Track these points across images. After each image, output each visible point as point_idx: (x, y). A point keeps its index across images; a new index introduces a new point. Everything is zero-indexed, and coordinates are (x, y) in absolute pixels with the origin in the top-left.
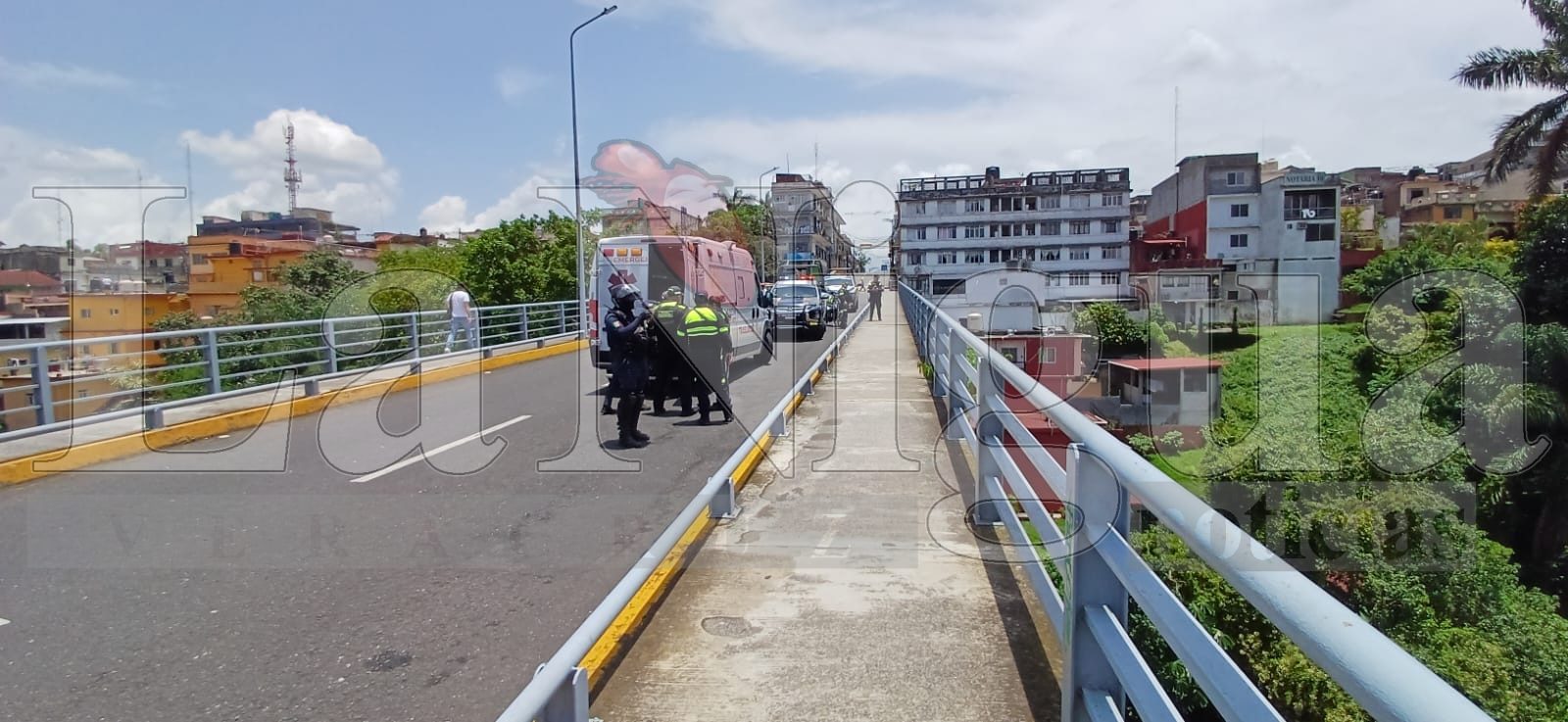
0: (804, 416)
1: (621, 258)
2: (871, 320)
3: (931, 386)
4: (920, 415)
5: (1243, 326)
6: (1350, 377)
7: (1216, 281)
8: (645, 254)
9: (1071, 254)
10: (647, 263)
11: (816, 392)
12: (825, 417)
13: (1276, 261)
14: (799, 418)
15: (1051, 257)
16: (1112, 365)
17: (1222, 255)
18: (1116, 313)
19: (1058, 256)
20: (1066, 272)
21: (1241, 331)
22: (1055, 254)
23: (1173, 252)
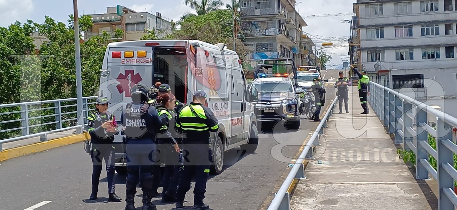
0: (302, 197)
1: (128, 59)
2: (341, 112)
3: (413, 170)
4: (409, 195)
8: (150, 56)
10: (151, 63)
11: (308, 176)
12: (321, 197)
14: (298, 199)
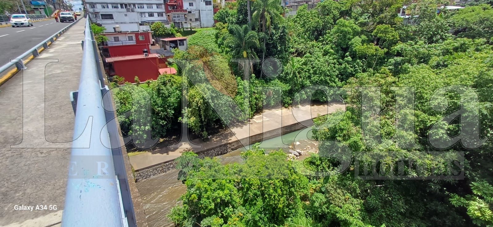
5: (193, 28)
6: (214, 40)
7: (186, 16)
9: (147, 7)
13: (199, 10)
15: (141, 7)
16: (162, 40)
17: (187, 8)
18: (161, 25)
19: (143, 7)
20: (147, 12)
21: (193, 30)
22: (142, 7)
23: (176, 7)
